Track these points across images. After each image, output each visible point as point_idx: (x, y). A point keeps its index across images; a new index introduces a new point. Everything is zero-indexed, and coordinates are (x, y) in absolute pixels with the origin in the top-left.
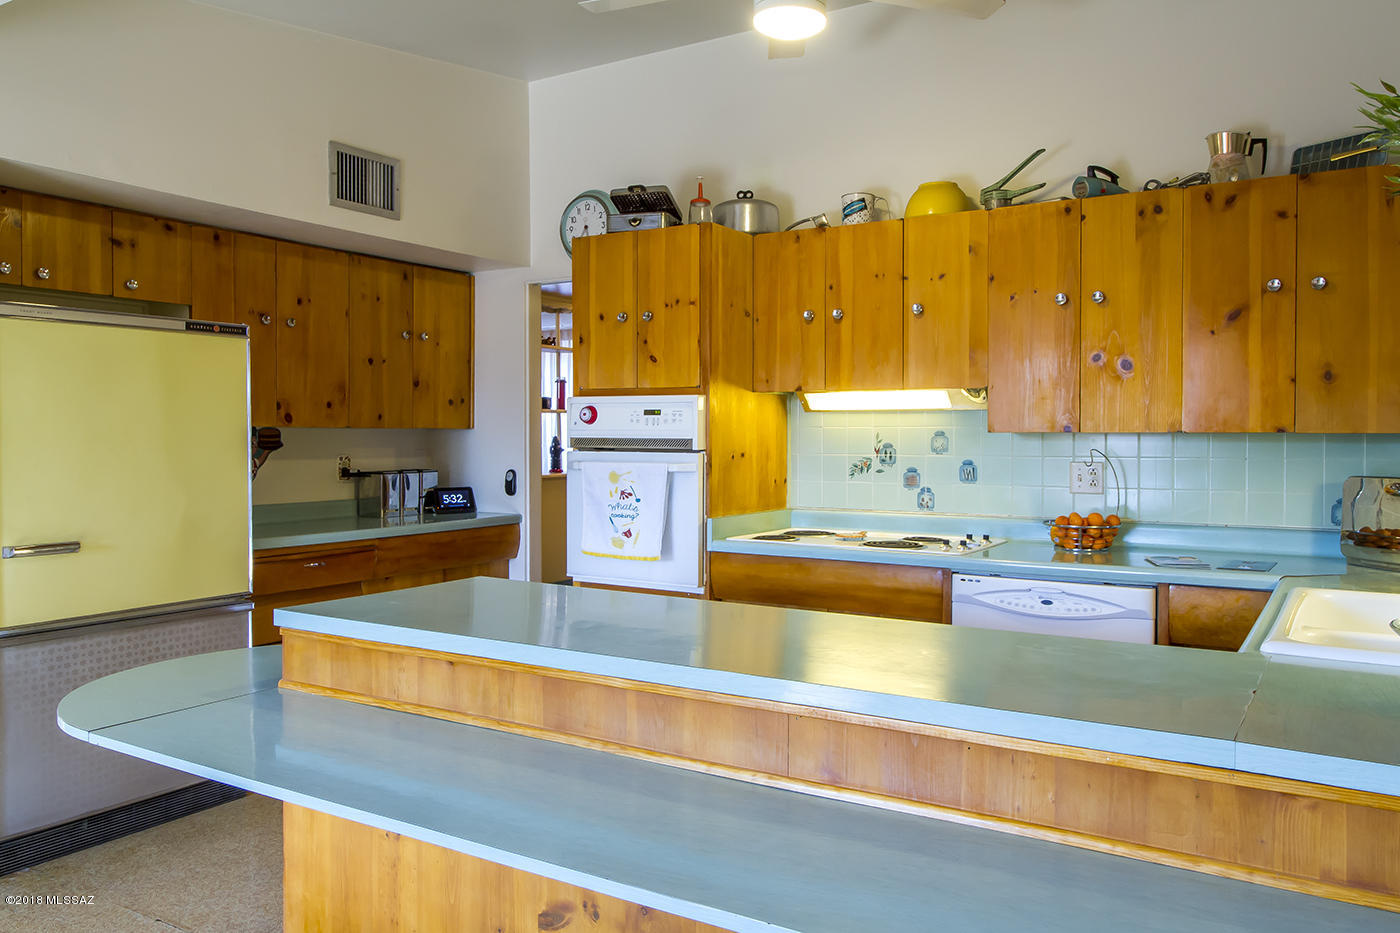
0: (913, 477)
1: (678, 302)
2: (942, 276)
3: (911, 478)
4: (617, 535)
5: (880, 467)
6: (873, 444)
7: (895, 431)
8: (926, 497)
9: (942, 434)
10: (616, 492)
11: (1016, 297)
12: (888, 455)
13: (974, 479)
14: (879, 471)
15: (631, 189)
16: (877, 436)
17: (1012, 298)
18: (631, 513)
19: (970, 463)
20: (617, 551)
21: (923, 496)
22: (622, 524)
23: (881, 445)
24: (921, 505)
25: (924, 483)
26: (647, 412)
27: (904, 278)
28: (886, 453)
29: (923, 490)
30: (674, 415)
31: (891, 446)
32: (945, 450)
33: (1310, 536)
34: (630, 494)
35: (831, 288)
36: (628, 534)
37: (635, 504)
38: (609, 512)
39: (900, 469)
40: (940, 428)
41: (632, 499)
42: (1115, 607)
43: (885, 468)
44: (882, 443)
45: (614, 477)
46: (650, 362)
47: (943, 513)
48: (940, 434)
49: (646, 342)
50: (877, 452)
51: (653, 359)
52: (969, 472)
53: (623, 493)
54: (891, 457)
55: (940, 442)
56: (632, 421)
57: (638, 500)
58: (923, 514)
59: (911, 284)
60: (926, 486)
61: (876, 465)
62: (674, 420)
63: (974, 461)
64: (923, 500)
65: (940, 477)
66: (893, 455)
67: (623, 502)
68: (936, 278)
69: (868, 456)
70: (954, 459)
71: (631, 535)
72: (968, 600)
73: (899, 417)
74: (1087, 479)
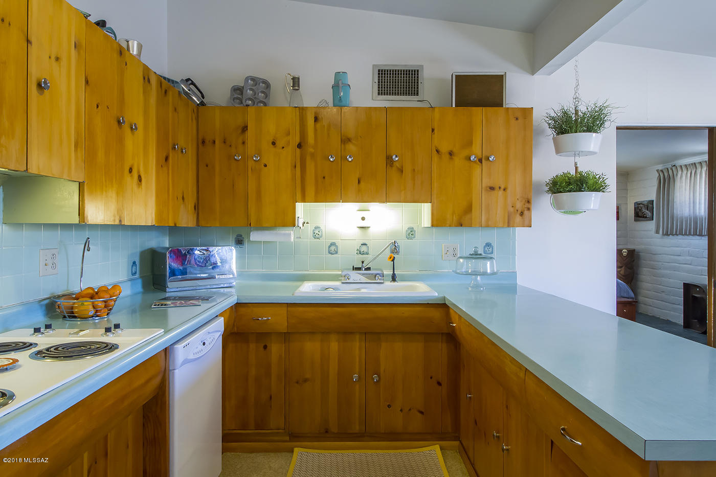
2: (57, 59)
11: (100, 107)
17: (97, 107)
27: (29, 42)
59: (34, 49)
68: (53, 58)
74: (50, 262)
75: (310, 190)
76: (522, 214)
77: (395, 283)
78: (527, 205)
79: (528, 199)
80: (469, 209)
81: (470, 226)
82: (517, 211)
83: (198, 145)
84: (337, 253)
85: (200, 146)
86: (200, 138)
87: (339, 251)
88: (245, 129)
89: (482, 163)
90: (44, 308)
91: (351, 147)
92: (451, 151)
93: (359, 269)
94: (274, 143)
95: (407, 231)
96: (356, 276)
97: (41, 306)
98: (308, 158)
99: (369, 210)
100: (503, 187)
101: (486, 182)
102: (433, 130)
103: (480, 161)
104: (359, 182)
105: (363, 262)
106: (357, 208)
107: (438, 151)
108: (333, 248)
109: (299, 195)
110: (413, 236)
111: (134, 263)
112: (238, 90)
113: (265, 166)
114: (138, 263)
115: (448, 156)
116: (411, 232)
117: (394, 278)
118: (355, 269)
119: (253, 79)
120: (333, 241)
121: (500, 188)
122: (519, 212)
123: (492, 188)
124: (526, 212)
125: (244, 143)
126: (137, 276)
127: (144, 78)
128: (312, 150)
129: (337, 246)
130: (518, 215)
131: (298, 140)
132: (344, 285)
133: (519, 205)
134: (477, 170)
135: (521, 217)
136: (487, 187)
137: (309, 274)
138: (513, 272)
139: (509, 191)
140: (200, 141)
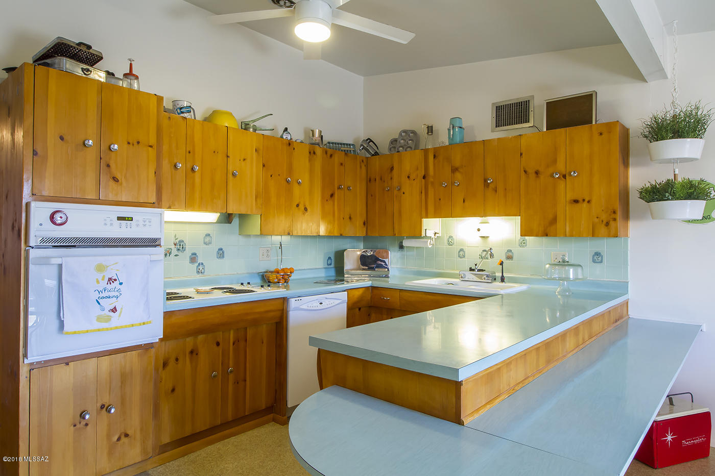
0: (194, 257)
1: (138, 143)
2: (244, 160)
3: (193, 258)
4: (103, 313)
5: (176, 253)
6: (173, 240)
7: (186, 234)
8: (201, 267)
9: (209, 235)
10: (103, 279)
11: (273, 176)
12: (181, 247)
13: (223, 257)
14: (176, 256)
15: (80, 44)
16: (175, 237)
17: (271, 176)
18: (116, 294)
19: (221, 249)
20: (104, 325)
21: (199, 267)
22: (108, 304)
23: (177, 241)
24: (198, 272)
25: (200, 261)
26: (119, 218)
27: (228, 157)
28: (180, 245)
29: (199, 264)
30: (145, 221)
31: (183, 241)
32: (210, 243)
33: (324, 270)
34: (115, 280)
35: (189, 152)
36: (114, 310)
37: (119, 287)
38: (97, 295)
39: (188, 253)
40: (209, 232)
41: (117, 283)
42: (336, 301)
43: (180, 253)
44: (178, 240)
45: (100, 268)
46: (112, 183)
47: (209, 275)
48: (208, 235)
49: (108, 166)
50: (175, 245)
51: (115, 179)
52: (221, 253)
53: (110, 279)
54: (183, 247)
55: (208, 239)
56: (106, 224)
57: (121, 284)
58: (199, 277)
59: (230, 160)
60: (201, 262)
61: (174, 252)
62: (145, 225)
63: (223, 248)
64: (199, 269)
65: (207, 256)
66: (184, 246)
67: (109, 287)
68: (242, 160)
69: (170, 247)
70: (214, 248)
71: (116, 311)
72: (297, 309)
73: (187, 226)
74: (265, 254)
75: (431, 208)
76: (607, 224)
77: (503, 284)
78: (613, 216)
79: (614, 210)
80: (554, 221)
81: (555, 235)
82: (602, 221)
83: (367, 183)
84: (464, 257)
85: (369, 183)
86: (368, 178)
87: (466, 256)
88: (392, 169)
89: (566, 178)
90: (260, 277)
91: (458, 175)
92: (538, 171)
93: (474, 270)
94: (409, 177)
95: (519, 240)
96: (470, 276)
97: (259, 275)
98: (430, 186)
99: (488, 223)
100: (587, 200)
101: (570, 196)
102: (521, 154)
103: (564, 176)
104: (464, 201)
105: (476, 265)
106: (480, 222)
107: (525, 172)
108: (461, 253)
109: (424, 213)
110: (524, 245)
111: (330, 258)
112: (394, 141)
113: (404, 193)
114: (333, 258)
115: (534, 175)
116: (523, 241)
117: (503, 280)
118: (471, 270)
119: (405, 131)
120: (462, 247)
121: (584, 200)
122: (605, 222)
123: (576, 201)
124: (612, 223)
125: (391, 178)
126: (332, 266)
127: (310, 153)
128: (432, 180)
129: (464, 252)
130: (603, 226)
131: (423, 174)
132: (462, 282)
133: (604, 217)
134: (561, 185)
135: (606, 227)
136: (571, 200)
137: (444, 273)
138: (625, 282)
139: (593, 202)
140: (369, 180)
